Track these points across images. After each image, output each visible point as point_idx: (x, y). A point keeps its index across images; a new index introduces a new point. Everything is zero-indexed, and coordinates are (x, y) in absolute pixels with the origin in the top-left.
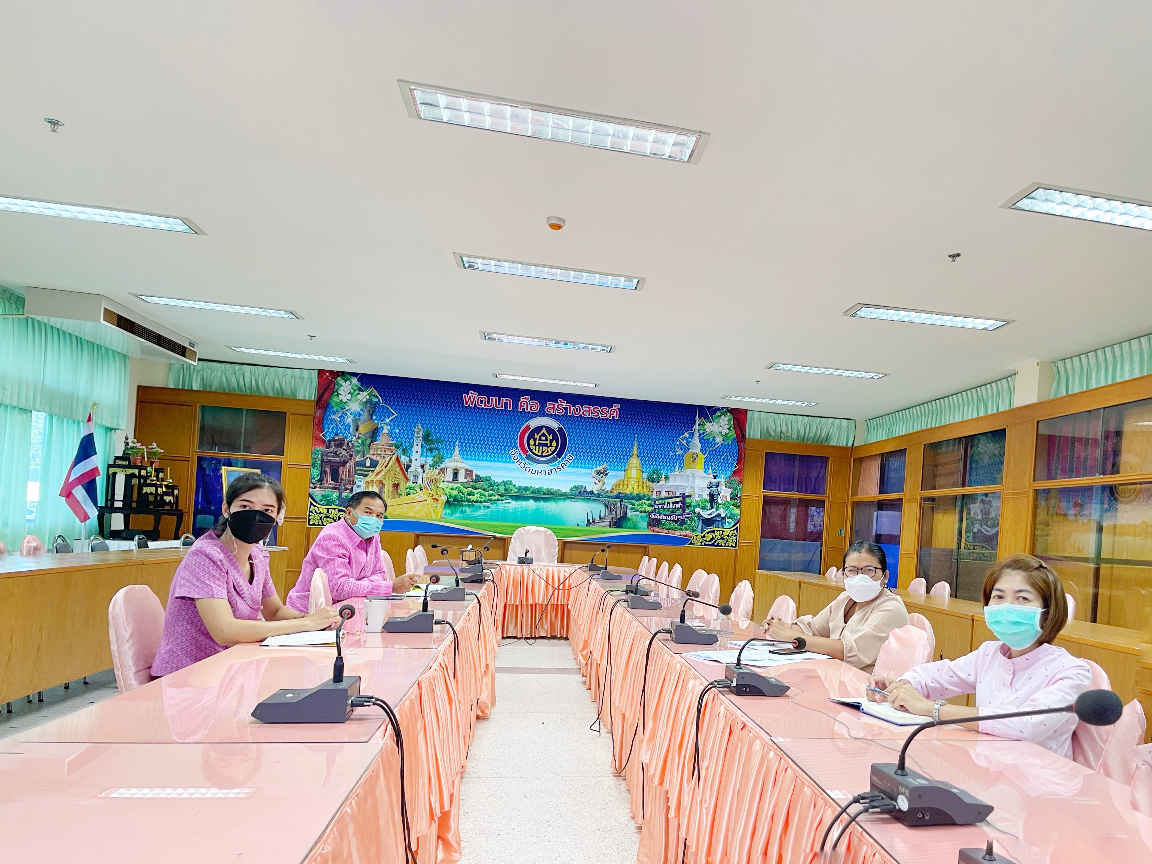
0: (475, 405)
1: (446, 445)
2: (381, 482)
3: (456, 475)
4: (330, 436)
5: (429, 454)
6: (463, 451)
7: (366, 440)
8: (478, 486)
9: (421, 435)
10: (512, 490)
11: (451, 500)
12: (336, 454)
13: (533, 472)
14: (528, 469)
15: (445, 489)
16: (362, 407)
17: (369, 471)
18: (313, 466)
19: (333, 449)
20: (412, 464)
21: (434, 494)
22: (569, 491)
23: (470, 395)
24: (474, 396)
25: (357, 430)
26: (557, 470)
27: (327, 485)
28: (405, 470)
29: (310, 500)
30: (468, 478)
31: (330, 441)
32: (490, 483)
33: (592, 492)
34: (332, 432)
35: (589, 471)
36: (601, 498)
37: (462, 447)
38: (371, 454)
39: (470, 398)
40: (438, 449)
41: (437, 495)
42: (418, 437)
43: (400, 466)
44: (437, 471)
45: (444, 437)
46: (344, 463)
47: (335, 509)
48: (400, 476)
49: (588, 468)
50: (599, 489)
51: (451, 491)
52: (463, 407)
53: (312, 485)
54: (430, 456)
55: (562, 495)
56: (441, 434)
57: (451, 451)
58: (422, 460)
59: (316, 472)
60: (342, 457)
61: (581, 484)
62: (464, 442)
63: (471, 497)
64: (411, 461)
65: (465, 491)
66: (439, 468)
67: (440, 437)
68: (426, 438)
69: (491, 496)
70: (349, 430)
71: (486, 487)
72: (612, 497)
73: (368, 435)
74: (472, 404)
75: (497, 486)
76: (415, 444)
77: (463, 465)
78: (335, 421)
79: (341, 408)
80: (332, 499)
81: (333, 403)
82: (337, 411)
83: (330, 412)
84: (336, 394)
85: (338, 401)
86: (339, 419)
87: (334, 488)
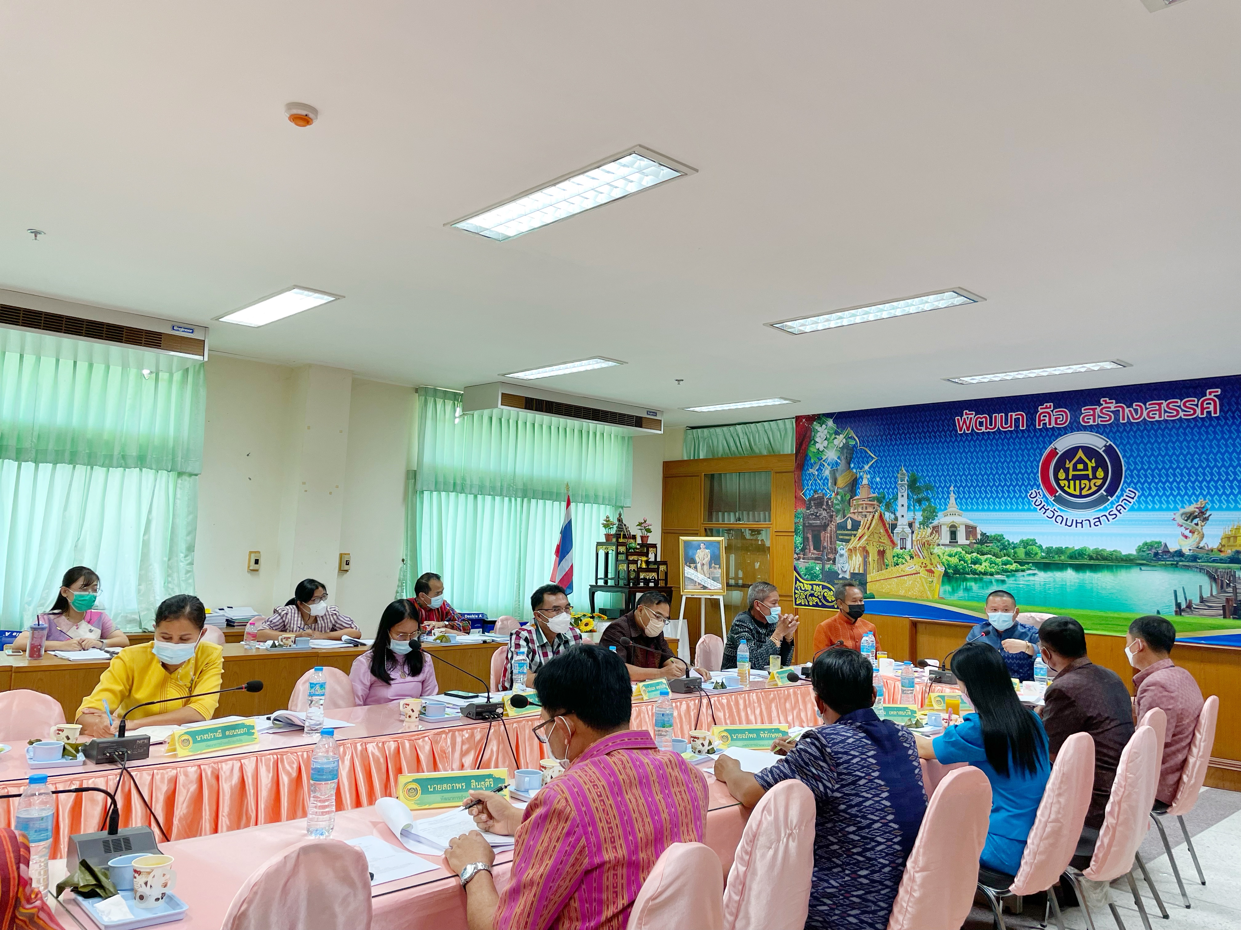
0: (973, 429)
1: (938, 493)
2: (864, 548)
3: (953, 534)
4: (810, 495)
5: (917, 507)
6: (961, 499)
7: (845, 495)
8: (985, 548)
9: (906, 482)
10: (1036, 554)
11: (951, 571)
12: (816, 516)
13: (1069, 523)
14: (1059, 519)
15: (942, 556)
16: (839, 454)
17: (850, 535)
18: (796, 532)
19: (813, 510)
20: (899, 523)
21: (928, 564)
22: (1134, 553)
23: (965, 416)
24: (970, 416)
25: (835, 485)
26: (1110, 518)
27: (810, 555)
28: (890, 531)
29: (795, 574)
30: (971, 538)
31: (810, 500)
32: (1003, 544)
33: (1180, 553)
34: (812, 489)
35: (1170, 515)
36: (1200, 563)
37: (959, 492)
38: (853, 514)
39: (965, 422)
40: (928, 499)
41: (932, 564)
42: (902, 485)
43: (884, 525)
44: (929, 531)
45: (935, 482)
46: (825, 527)
47: (819, 585)
48: (885, 540)
49: (1168, 509)
50: (1194, 547)
51: (949, 559)
52: (956, 436)
53: (796, 556)
54: (918, 510)
55: (1122, 560)
56: (930, 477)
57: (945, 499)
58: (909, 517)
59: (799, 540)
60: (823, 519)
61: (1157, 540)
62: (961, 485)
63: (977, 567)
64: (896, 519)
65: (968, 557)
66: (931, 526)
67: (930, 481)
68: (913, 486)
69: (1006, 565)
70: (827, 484)
71: (997, 550)
72: (1221, 561)
73: (847, 489)
74: (968, 430)
75: (1014, 548)
76: (900, 495)
77: (962, 519)
78: (814, 475)
79: (818, 458)
80: (815, 573)
81: (810, 454)
82: (815, 463)
83: (808, 465)
84: (813, 442)
85: (815, 451)
86: (816, 473)
87: (816, 559)
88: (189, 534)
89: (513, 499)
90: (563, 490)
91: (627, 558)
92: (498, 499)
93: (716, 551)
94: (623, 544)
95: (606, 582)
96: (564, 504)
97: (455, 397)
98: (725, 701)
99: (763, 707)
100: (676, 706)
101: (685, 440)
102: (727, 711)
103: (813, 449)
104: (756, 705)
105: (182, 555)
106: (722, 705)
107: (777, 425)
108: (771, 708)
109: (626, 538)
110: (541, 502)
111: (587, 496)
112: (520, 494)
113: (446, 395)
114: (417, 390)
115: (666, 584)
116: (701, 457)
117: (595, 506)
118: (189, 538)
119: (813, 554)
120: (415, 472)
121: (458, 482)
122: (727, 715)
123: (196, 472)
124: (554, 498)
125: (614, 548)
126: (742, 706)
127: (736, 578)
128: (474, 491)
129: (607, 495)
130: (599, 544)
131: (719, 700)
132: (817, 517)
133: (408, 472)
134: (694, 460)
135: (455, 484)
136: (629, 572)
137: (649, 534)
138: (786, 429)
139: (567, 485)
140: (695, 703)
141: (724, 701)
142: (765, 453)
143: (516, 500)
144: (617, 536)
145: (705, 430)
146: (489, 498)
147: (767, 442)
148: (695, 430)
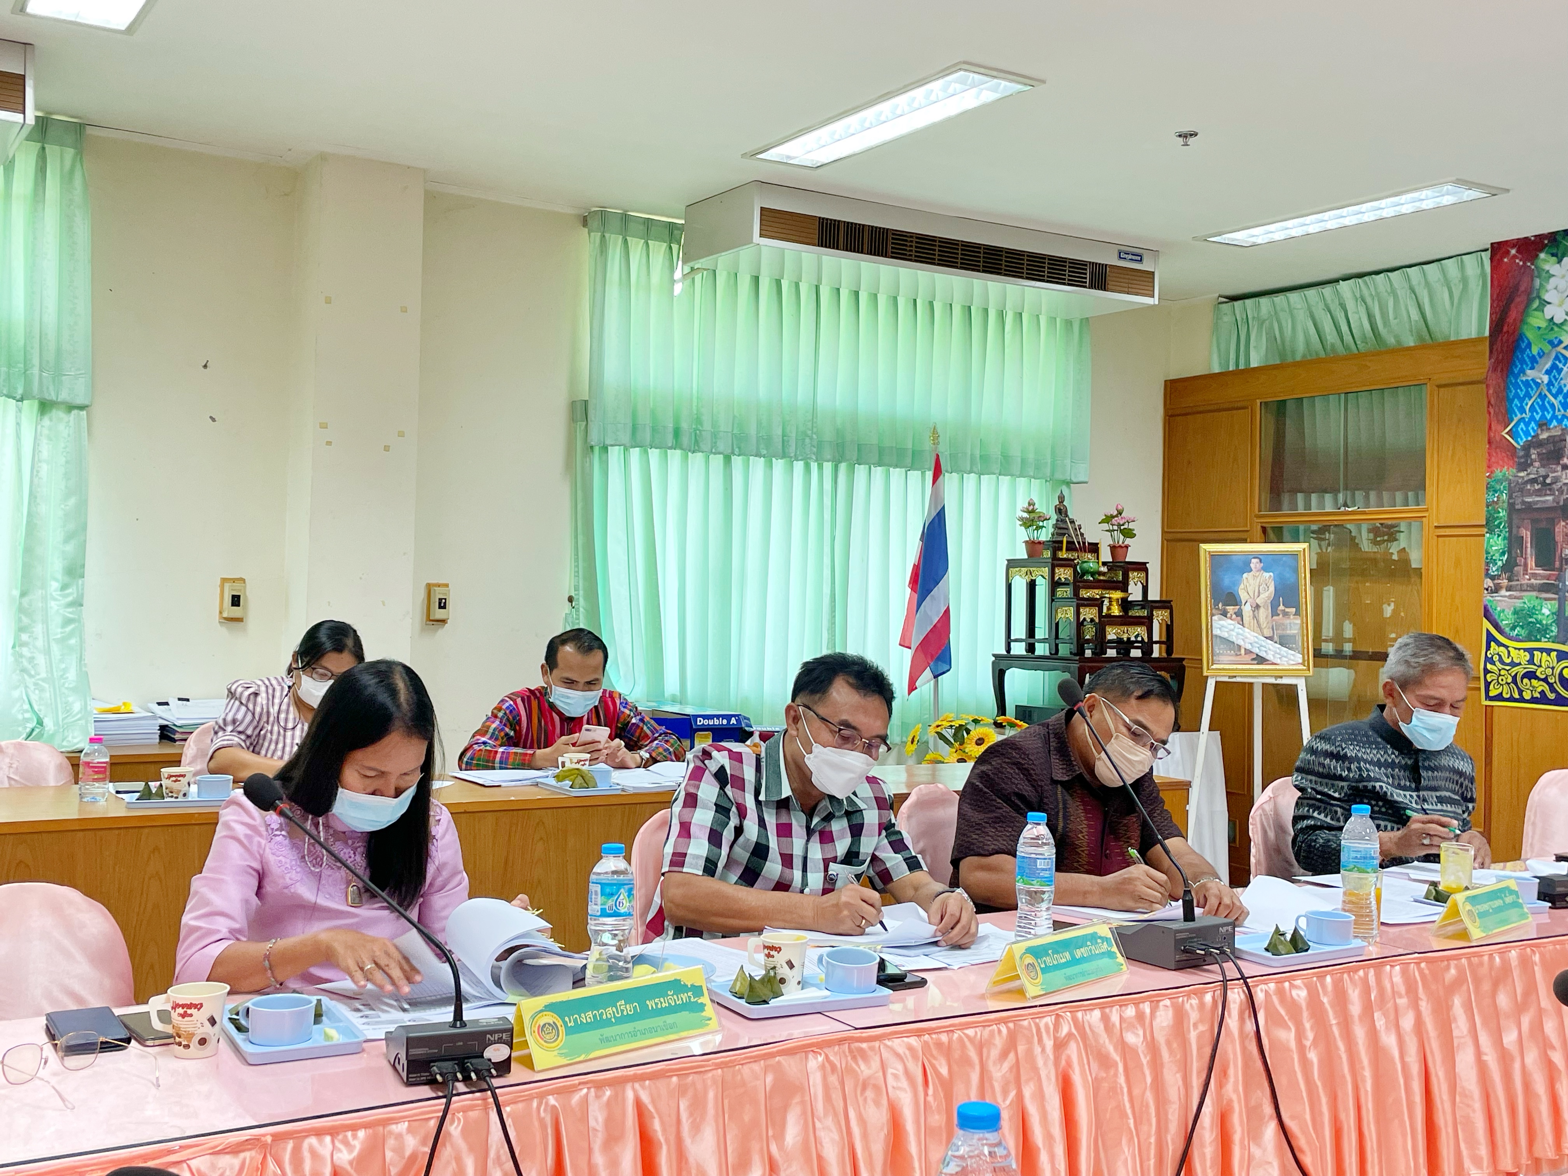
4: (1527, 433)
12: (1544, 484)
18: (1490, 525)
19: (1536, 469)
27: (1525, 580)
29: (1487, 624)
31: (1527, 447)
34: (1532, 418)
46: (1565, 510)
47: (1548, 651)
53: (1489, 583)
59: (1497, 544)
60: (1561, 491)
78: (1538, 385)
79: (1551, 342)
80: (1540, 622)
81: (1530, 335)
82: (1542, 354)
83: (1523, 362)
84: (1536, 304)
85: (1543, 324)
86: (1546, 379)
87: (1544, 588)
88: (67, 539)
89: (814, 466)
90: (928, 445)
91: (1076, 594)
92: (779, 465)
93: (1288, 575)
94: (1067, 563)
95: (1031, 648)
96: (929, 475)
97: (671, 233)
98: (1303, 993)
99: (1425, 1006)
100: (1140, 1016)
101: (1216, 327)
102: (1308, 1025)
103: (1536, 321)
104: (1402, 1002)
105: (55, 585)
106: (1293, 1008)
107: (1443, 272)
108: (1449, 1008)
109: (1075, 550)
110: (878, 472)
111: (985, 458)
112: (827, 453)
113: (649, 230)
114: (585, 222)
115: (1169, 651)
116: (1254, 364)
117: (1005, 480)
118: (70, 548)
119: (1534, 576)
120: (586, 402)
121: (684, 425)
122: (1310, 1035)
123: (79, 401)
124: (909, 460)
125: (1046, 571)
126: (1355, 1009)
127: (1338, 638)
128: (721, 447)
129: (1031, 456)
130: (1012, 564)
131: (1281, 992)
132: (1546, 487)
133: (573, 404)
134: (1237, 373)
135: (677, 432)
136: (1080, 624)
137: (1128, 541)
138: (1464, 280)
139: (935, 431)
140: (1202, 1005)
141: (1301, 994)
142: (1410, 342)
143: (820, 467)
144: (1056, 546)
145: (1264, 301)
146: (757, 464)
147: (1415, 315)
148: (1238, 304)
